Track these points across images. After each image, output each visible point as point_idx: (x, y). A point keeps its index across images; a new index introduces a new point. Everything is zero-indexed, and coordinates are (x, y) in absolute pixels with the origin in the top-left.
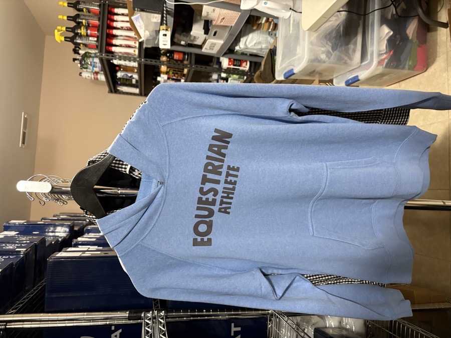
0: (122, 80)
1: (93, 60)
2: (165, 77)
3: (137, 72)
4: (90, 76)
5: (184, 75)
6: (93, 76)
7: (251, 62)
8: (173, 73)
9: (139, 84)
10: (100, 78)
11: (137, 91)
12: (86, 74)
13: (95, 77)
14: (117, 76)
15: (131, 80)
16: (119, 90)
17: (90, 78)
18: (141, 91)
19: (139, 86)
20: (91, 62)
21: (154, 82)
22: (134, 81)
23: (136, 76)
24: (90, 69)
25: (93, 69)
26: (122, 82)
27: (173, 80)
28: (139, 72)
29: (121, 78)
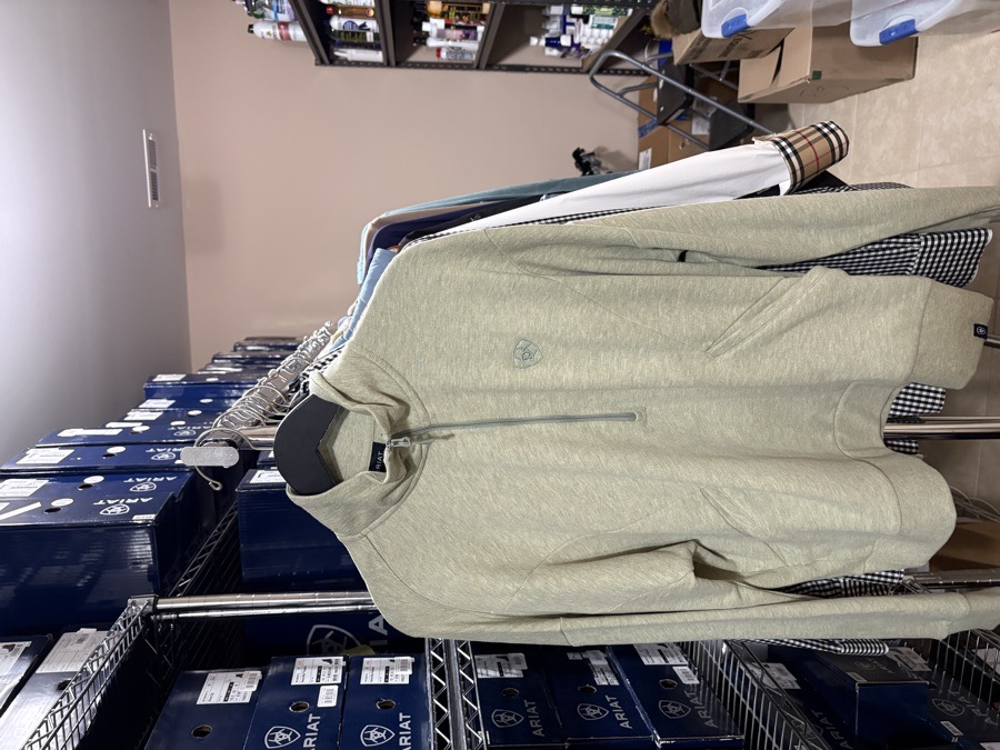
0: (342, 34)
2: (441, 23)
3: (374, 17)
4: (272, 32)
5: (483, 17)
6: (277, 32)
8: (456, 14)
9: (382, 42)
10: (295, 36)
11: (378, 56)
12: (262, 29)
13: (284, 32)
14: (331, 27)
15: (364, 34)
16: (337, 57)
17: (272, 37)
18: (387, 56)
19: (383, 46)
21: (415, 32)
22: (370, 37)
23: (372, 25)
24: (269, 17)
25: (276, 16)
26: (343, 39)
27: (458, 27)
28: (379, 16)
29: (340, 32)
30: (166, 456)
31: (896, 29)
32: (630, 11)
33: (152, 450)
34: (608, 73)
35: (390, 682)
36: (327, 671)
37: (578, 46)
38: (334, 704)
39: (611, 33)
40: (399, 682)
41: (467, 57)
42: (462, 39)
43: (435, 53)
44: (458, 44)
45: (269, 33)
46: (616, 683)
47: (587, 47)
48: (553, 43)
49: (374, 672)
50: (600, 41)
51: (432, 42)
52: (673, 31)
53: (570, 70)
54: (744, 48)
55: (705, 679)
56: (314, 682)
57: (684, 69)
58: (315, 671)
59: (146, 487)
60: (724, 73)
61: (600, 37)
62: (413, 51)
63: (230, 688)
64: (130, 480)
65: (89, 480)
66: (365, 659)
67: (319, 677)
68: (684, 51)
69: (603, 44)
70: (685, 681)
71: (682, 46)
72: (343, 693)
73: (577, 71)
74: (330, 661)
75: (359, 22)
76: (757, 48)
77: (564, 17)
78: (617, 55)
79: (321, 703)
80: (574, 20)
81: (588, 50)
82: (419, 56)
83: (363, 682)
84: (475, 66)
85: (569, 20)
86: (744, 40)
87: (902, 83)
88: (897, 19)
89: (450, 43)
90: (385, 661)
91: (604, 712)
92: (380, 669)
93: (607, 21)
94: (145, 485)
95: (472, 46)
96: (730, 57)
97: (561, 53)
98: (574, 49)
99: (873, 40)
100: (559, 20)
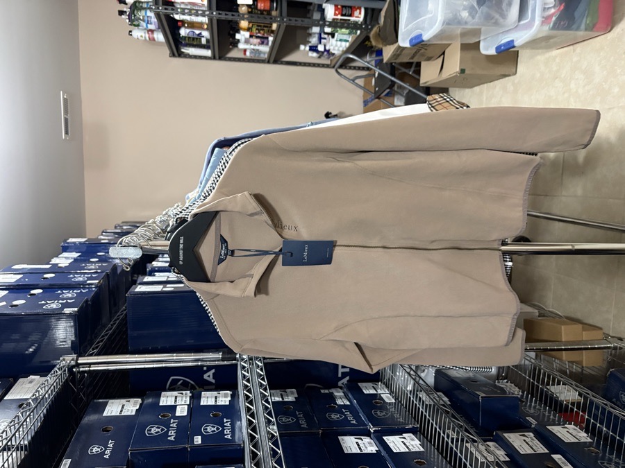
0: (187, 39)
1: (146, 13)
2: (247, 34)
3: (207, 29)
4: (143, 35)
5: (272, 32)
6: (147, 35)
7: (366, 10)
8: (257, 29)
9: (211, 44)
10: (158, 38)
11: (208, 53)
12: (137, 33)
13: (151, 36)
14: (180, 34)
15: (200, 39)
16: (183, 52)
17: (143, 38)
18: (213, 53)
19: (212, 47)
20: (143, 17)
21: (231, 39)
22: (204, 41)
23: (206, 34)
24: (142, 26)
25: (147, 26)
26: (187, 42)
27: (257, 37)
28: (210, 29)
29: (185, 37)
30: (81, 279)
31: (504, 45)
32: (359, 32)
33: (71, 276)
34: (346, 68)
35: (218, 404)
36: (180, 398)
37: (328, 51)
38: (185, 414)
39: (348, 44)
40: (223, 403)
41: (262, 55)
42: (260, 44)
43: (243, 53)
44: (257, 47)
45: (141, 36)
46: (348, 403)
47: (333, 52)
48: (313, 49)
49: (208, 399)
50: (341, 49)
51: (241, 46)
52: (382, 44)
53: (323, 66)
54: (423, 55)
55: (398, 399)
56: (173, 404)
57: (389, 66)
58: (174, 399)
59: (70, 295)
60: (412, 69)
61: (341, 46)
62: (229, 50)
63: (123, 407)
64: (59, 292)
65: (33, 292)
66: (203, 393)
67: (176, 401)
68: (389, 55)
69: (343, 51)
70: (387, 401)
71: (388, 52)
72: (191, 409)
73: (327, 66)
74: (182, 394)
75: (197, 32)
76: (430, 55)
77: (320, 34)
78: (351, 56)
79: (178, 413)
80: (326, 36)
81: (334, 54)
82: (232, 54)
83: (202, 404)
84: (267, 61)
85: (323, 36)
86: (423, 51)
87: (509, 78)
88: (505, 39)
89: (252, 47)
90: (215, 393)
91: (341, 417)
92: (212, 397)
93: (345, 37)
94: (69, 294)
95: (265, 49)
96: (415, 60)
97: (318, 55)
98: (326, 53)
99: (492, 52)
100: (317, 36)
